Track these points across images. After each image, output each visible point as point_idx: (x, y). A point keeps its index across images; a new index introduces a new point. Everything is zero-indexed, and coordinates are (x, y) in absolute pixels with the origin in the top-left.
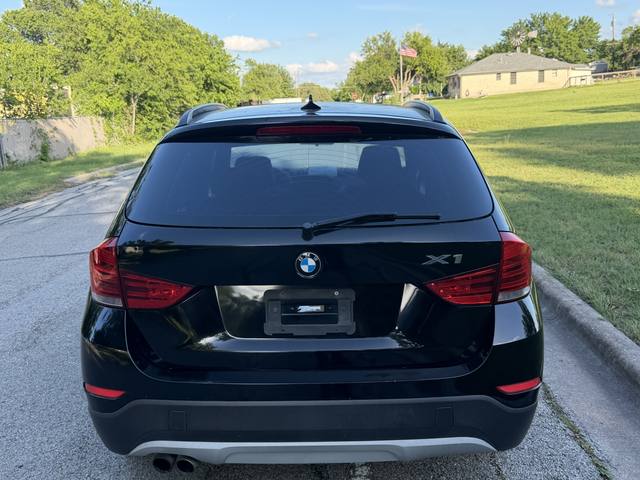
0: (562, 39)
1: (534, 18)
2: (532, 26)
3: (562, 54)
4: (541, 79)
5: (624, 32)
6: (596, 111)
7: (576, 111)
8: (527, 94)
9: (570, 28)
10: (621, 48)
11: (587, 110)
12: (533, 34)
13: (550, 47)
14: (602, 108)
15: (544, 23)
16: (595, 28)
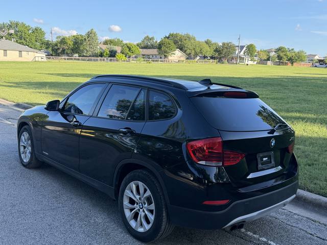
0: (27, 36)
1: (11, 23)
2: (10, 27)
3: (28, 44)
4: (21, 56)
5: (57, 38)
6: (63, 75)
7: (52, 74)
8: (14, 62)
9: (30, 31)
10: (56, 45)
11: (58, 75)
12: (12, 31)
13: (21, 39)
14: (66, 74)
15: (17, 26)
16: (43, 33)
